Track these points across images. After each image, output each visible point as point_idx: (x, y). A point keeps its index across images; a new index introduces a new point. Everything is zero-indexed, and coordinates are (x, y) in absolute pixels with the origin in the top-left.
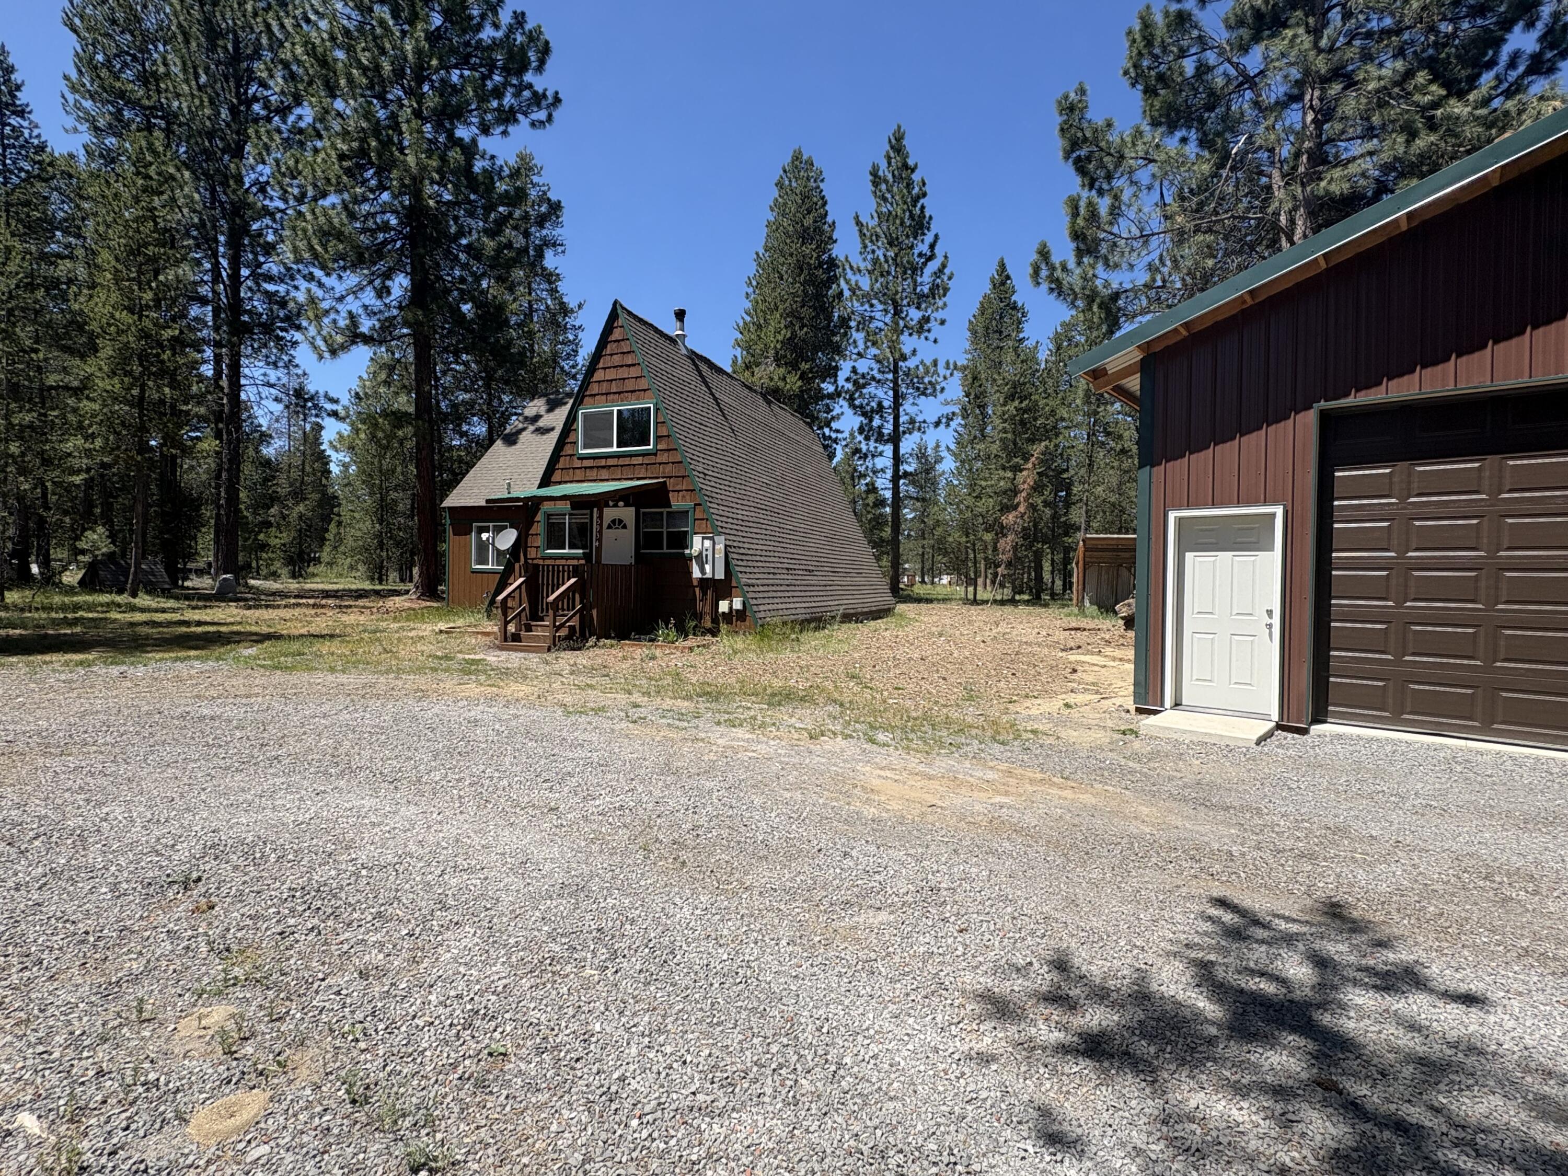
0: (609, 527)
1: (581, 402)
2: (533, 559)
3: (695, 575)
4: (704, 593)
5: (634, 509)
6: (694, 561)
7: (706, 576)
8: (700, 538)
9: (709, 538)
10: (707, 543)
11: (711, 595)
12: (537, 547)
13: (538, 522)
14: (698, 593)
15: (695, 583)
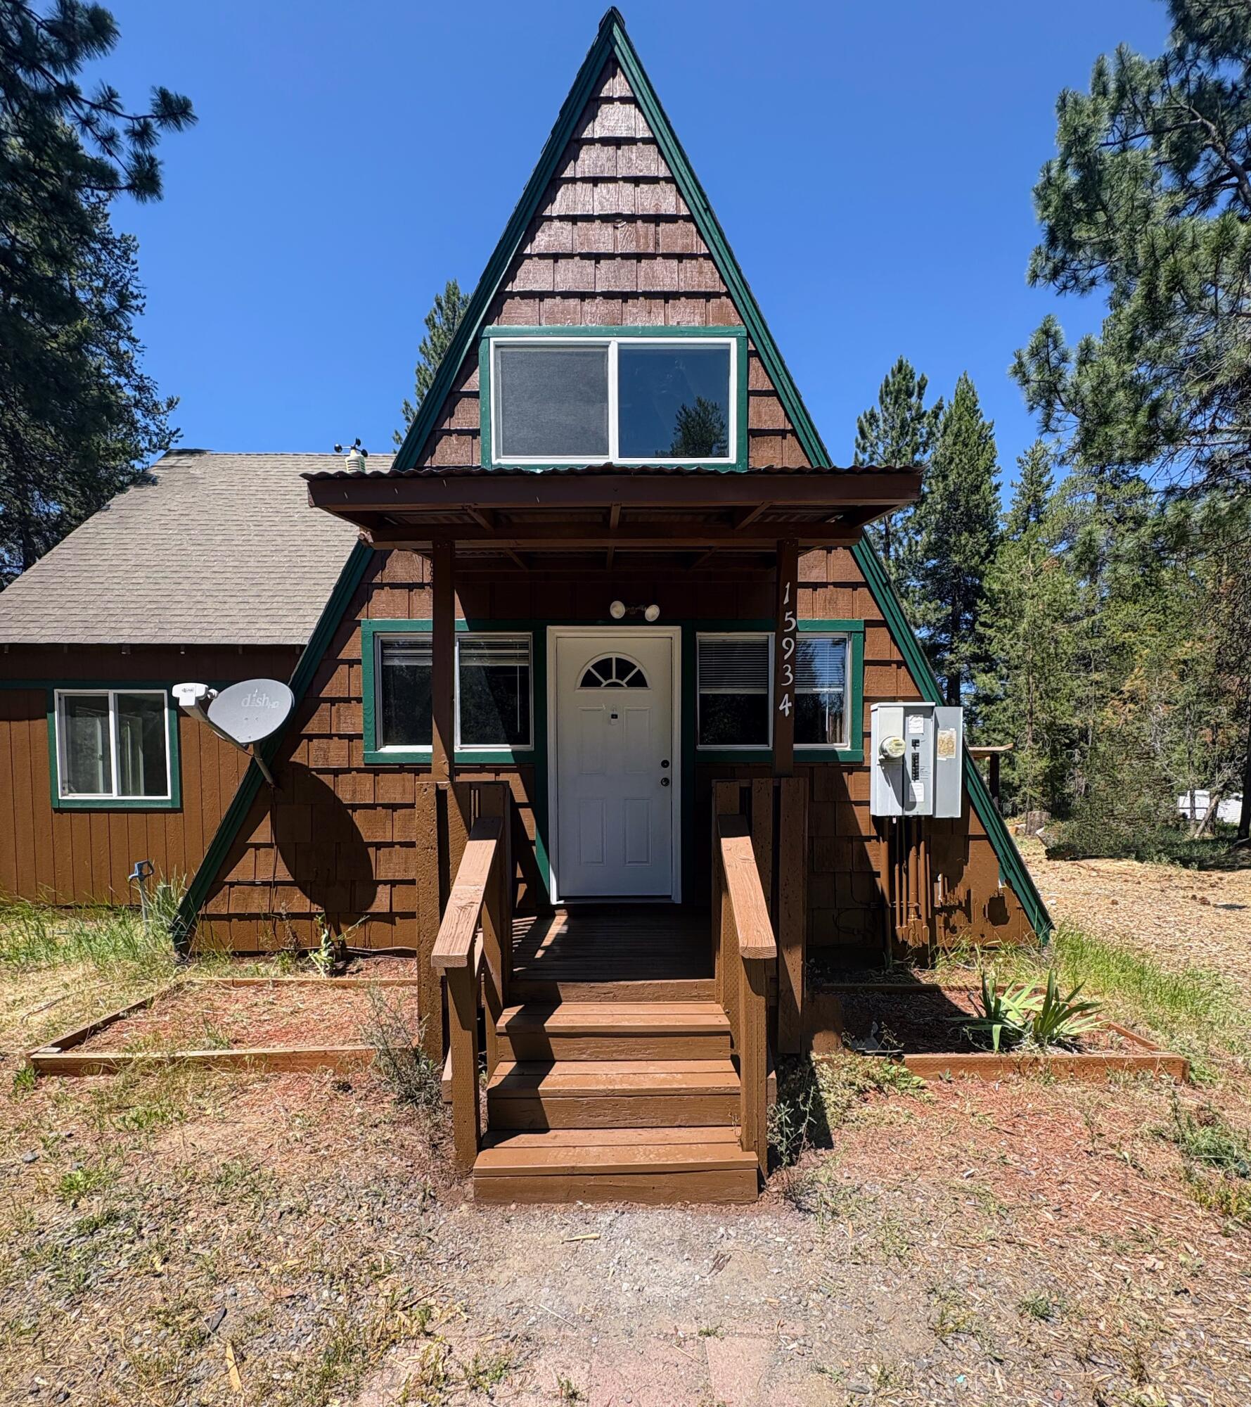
2: (336, 772)
3: (878, 809)
4: (897, 857)
5: (675, 632)
6: (877, 773)
7: (918, 811)
8: (897, 710)
9: (927, 712)
10: (917, 725)
11: (918, 861)
12: (351, 738)
13: (351, 663)
14: (878, 854)
15: (866, 829)
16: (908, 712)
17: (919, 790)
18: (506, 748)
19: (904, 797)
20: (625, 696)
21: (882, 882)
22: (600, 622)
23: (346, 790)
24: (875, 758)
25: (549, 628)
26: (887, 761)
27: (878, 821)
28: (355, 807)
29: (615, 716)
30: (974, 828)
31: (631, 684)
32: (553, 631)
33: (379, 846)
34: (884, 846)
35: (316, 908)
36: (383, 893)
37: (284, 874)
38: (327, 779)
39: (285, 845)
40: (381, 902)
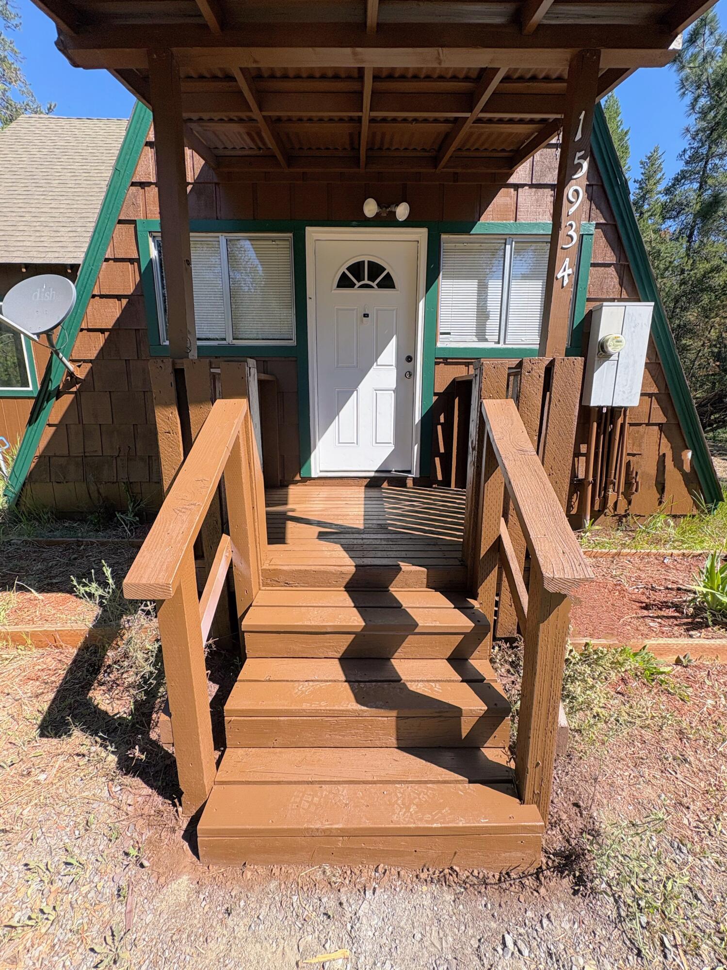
5: (421, 234)
12: (137, 332)
13: (132, 261)
20: (377, 295)
22: (354, 223)
25: (308, 229)
29: (366, 315)
31: (381, 285)
32: (313, 234)
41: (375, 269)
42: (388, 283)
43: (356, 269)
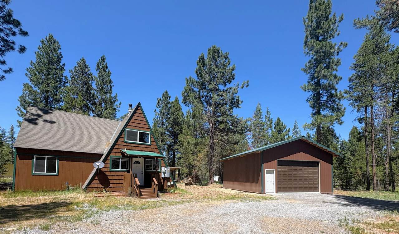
0: (134, 163)
1: (127, 127)
2: (106, 172)
3: (162, 177)
4: (164, 181)
5: (144, 159)
6: (162, 173)
7: (166, 177)
8: (164, 167)
9: (167, 168)
10: (166, 169)
11: (166, 181)
12: (108, 168)
13: (108, 160)
14: (162, 181)
15: (161, 178)
16: (165, 168)
17: (166, 175)
18: (126, 170)
19: (165, 175)
20: (138, 165)
21: (163, 183)
23: (107, 174)
24: (162, 172)
26: (163, 172)
27: (162, 178)
28: (108, 175)
29: (137, 167)
30: (171, 178)
31: (139, 164)
33: (111, 180)
34: (163, 180)
35: (103, 186)
36: (111, 185)
37: (99, 183)
38: (105, 172)
39: (99, 180)
40: (111, 186)
41: (138, 162)
42: (139, 163)
43: (136, 162)
